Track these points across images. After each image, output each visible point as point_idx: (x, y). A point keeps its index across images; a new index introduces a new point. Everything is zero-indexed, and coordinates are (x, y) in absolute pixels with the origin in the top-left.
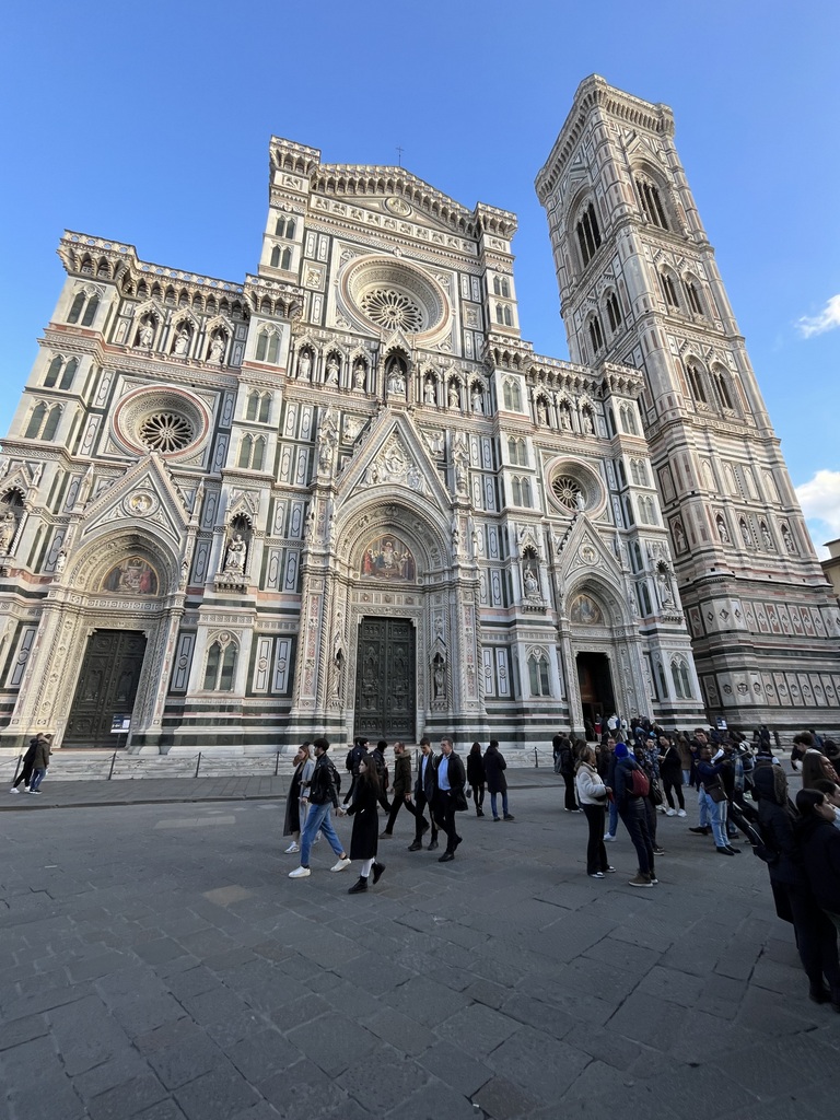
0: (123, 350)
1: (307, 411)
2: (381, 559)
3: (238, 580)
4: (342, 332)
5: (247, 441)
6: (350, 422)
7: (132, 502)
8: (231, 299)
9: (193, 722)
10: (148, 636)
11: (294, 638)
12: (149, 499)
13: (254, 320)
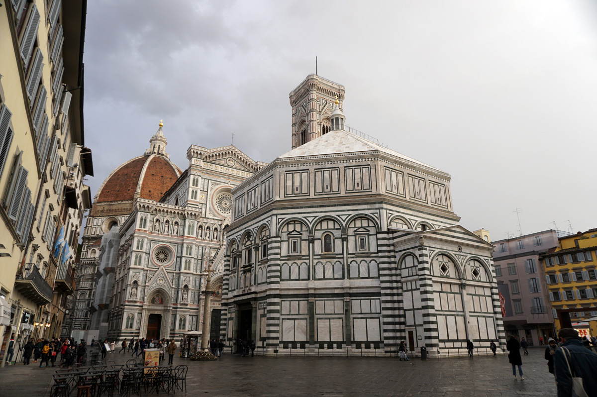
0: (152, 233)
1: (201, 248)
2: (218, 292)
3: (186, 303)
4: (211, 219)
5: (186, 261)
6: (212, 252)
7: (158, 281)
8: (180, 212)
9: (177, 337)
10: (162, 315)
11: (197, 316)
12: (162, 280)
13: (187, 220)
